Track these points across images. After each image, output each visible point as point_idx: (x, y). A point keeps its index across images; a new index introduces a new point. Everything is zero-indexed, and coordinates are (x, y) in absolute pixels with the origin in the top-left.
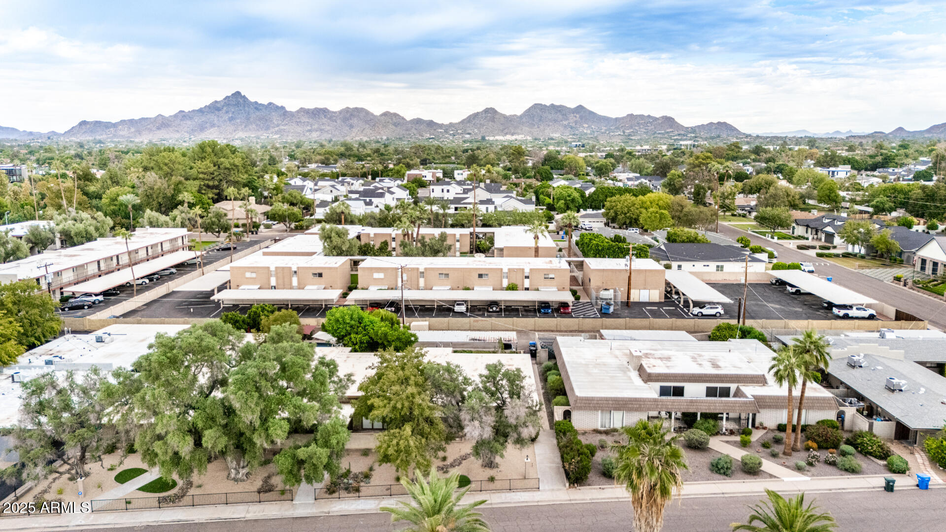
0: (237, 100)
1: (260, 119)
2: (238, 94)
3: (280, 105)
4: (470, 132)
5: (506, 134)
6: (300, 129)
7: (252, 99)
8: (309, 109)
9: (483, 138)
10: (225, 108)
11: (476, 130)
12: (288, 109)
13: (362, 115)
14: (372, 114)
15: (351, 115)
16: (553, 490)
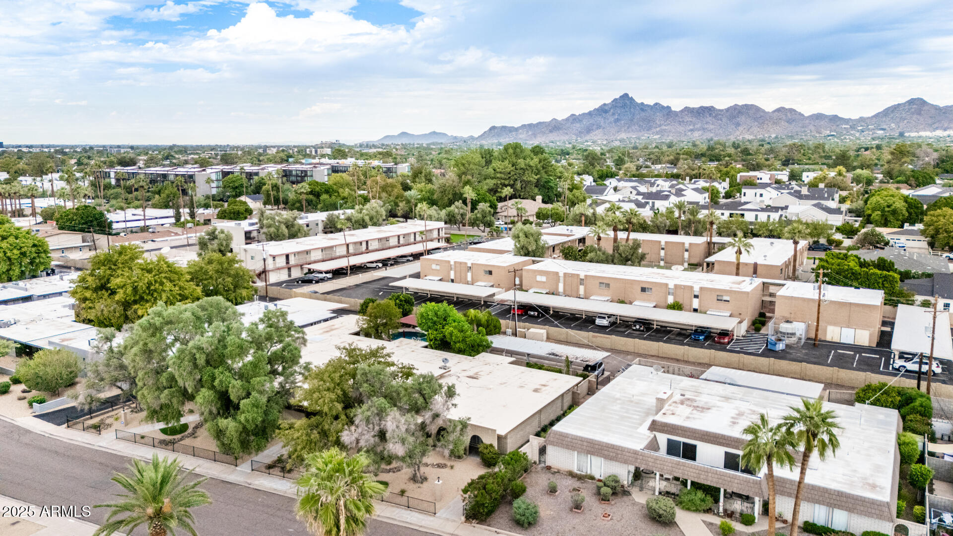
0: (625, 101)
1: (644, 120)
2: (626, 96)
3: (665, 105)
4: (884, 127)
5: (937, 128)
6: (682, 128)
7: (639, 100)
8: (693, 108)
9: (901, 135)
10: (612, 111)
11: (893, 125)
12: (673, 109)
13: (751, 112)
14: (764, 111)
15: (739, 112)
16: (448, 519)
